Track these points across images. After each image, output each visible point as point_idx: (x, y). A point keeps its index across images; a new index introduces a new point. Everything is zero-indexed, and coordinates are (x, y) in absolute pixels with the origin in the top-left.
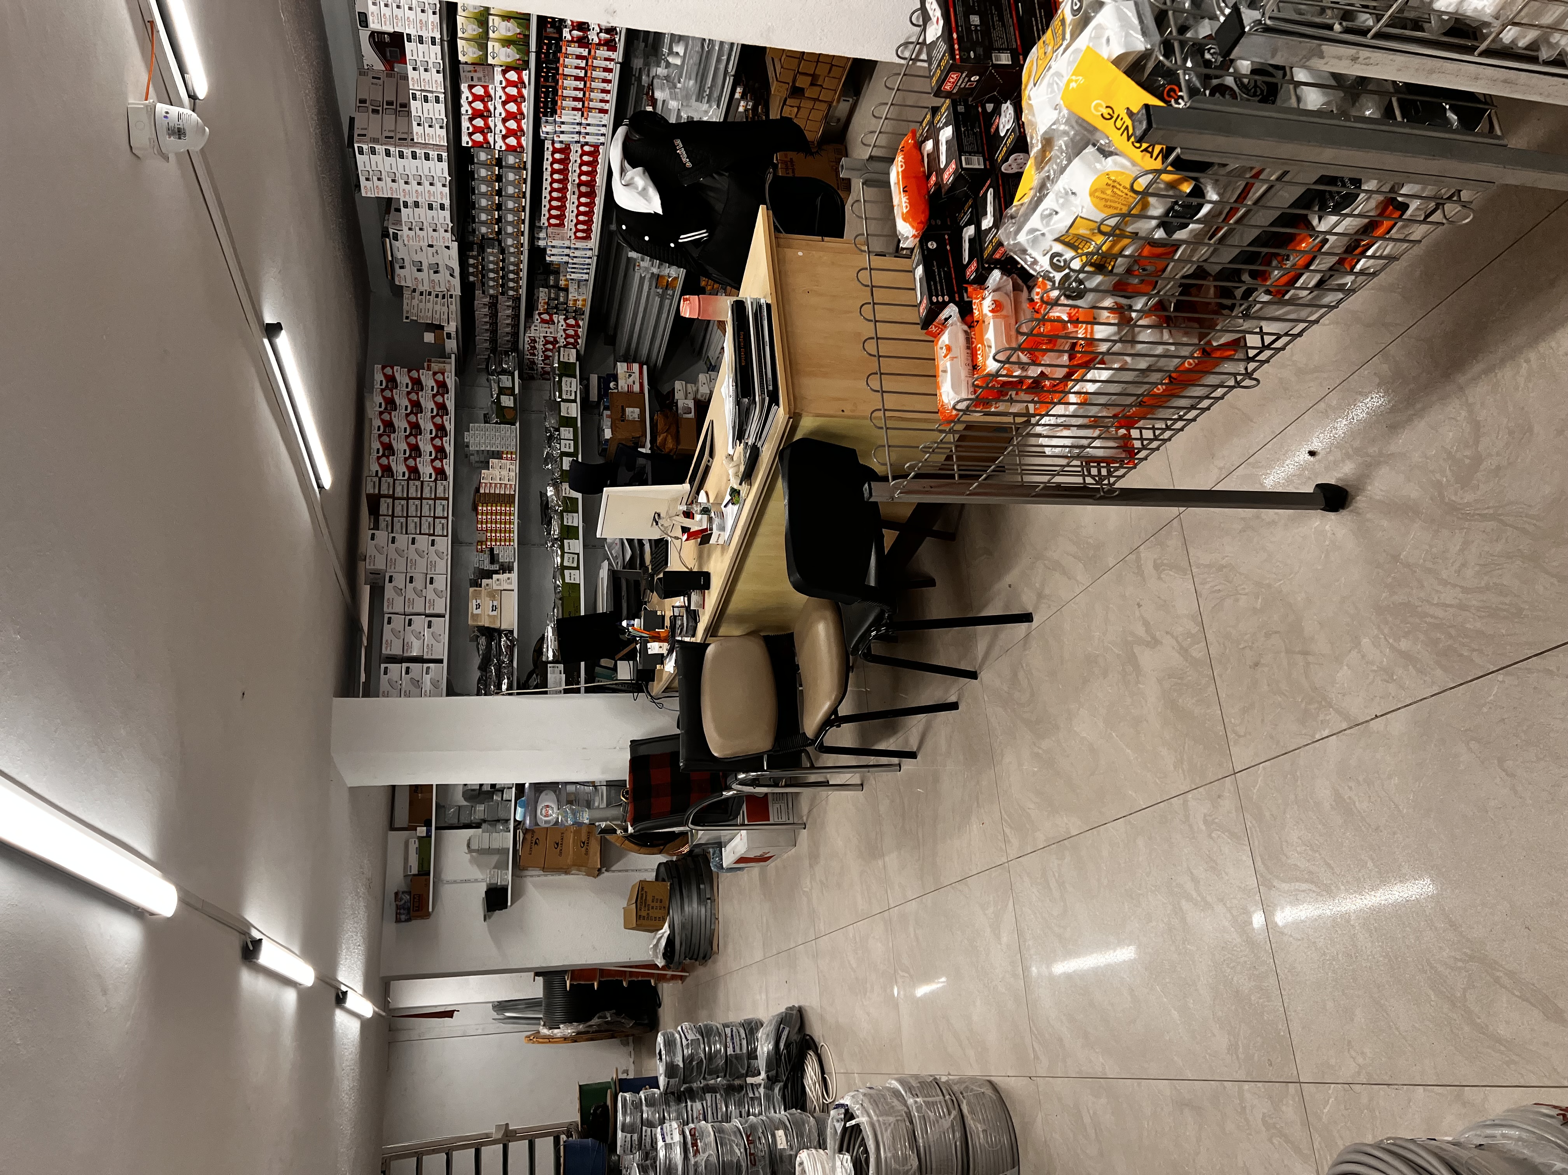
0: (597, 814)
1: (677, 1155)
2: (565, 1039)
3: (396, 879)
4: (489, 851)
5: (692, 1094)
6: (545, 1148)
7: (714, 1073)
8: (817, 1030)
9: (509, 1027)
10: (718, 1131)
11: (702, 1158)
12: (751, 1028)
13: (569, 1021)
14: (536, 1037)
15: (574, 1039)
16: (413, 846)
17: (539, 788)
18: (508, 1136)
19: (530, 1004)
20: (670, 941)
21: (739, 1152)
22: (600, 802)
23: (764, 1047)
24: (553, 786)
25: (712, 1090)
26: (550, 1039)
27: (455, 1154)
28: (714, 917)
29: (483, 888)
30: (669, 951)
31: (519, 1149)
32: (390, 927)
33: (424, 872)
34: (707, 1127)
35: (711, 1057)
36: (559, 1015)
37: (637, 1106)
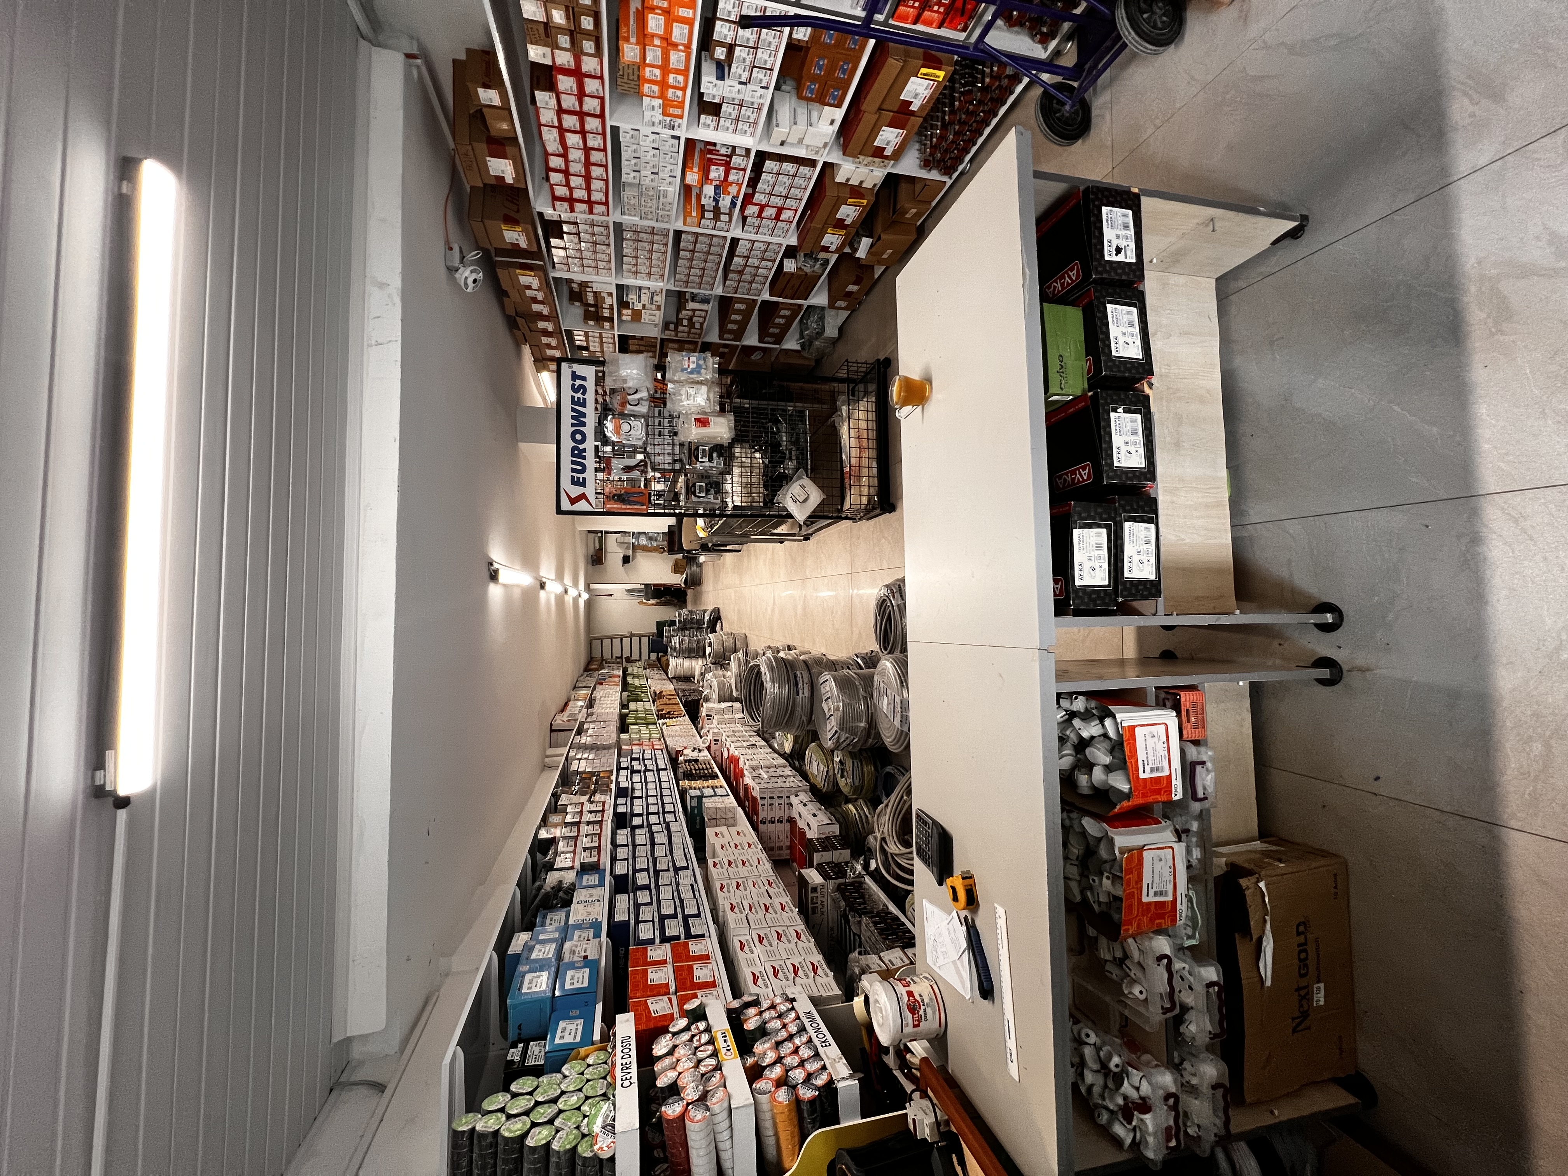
0: (659, 543)
1: (678, 646)
2: (652, 605)
3: (591, 551)
4: (624, 543)
5: (686, 629)
6: (645, 640)
7: (693, 623)
8: (722, 614)
9: (632, 598)
10: (689, 640)
11: (684, 646)
12: (705, 611)
13: (653, 598)
14: (641, 603)
15: (655, 605)
16: (597, 540)
17: (639, 533)
18: (632, 636)
19: (640, 591)
20: (686, 579)
21: (695, 645)
22: (660, 538)
23: (707, 618)
24: (644, 533)
25: (693, 628)
26: (647, 604)
27: (604, 641)
28: (701, 572)
29: (622, 555)
30: (686, 582)
31: (635, 640)
32: (590, 567)
33: (601, 549)
34: (686, 638)
35: (692, 619)
36: (650, 596)
37: (670, 631)
